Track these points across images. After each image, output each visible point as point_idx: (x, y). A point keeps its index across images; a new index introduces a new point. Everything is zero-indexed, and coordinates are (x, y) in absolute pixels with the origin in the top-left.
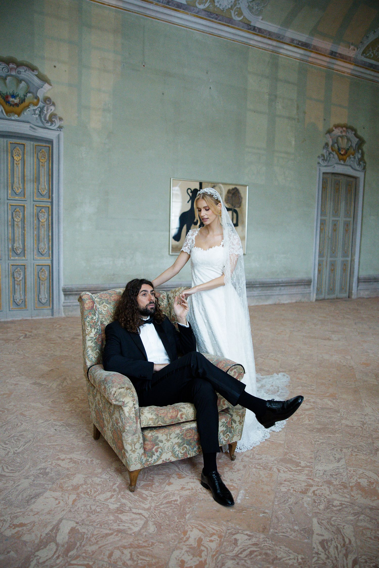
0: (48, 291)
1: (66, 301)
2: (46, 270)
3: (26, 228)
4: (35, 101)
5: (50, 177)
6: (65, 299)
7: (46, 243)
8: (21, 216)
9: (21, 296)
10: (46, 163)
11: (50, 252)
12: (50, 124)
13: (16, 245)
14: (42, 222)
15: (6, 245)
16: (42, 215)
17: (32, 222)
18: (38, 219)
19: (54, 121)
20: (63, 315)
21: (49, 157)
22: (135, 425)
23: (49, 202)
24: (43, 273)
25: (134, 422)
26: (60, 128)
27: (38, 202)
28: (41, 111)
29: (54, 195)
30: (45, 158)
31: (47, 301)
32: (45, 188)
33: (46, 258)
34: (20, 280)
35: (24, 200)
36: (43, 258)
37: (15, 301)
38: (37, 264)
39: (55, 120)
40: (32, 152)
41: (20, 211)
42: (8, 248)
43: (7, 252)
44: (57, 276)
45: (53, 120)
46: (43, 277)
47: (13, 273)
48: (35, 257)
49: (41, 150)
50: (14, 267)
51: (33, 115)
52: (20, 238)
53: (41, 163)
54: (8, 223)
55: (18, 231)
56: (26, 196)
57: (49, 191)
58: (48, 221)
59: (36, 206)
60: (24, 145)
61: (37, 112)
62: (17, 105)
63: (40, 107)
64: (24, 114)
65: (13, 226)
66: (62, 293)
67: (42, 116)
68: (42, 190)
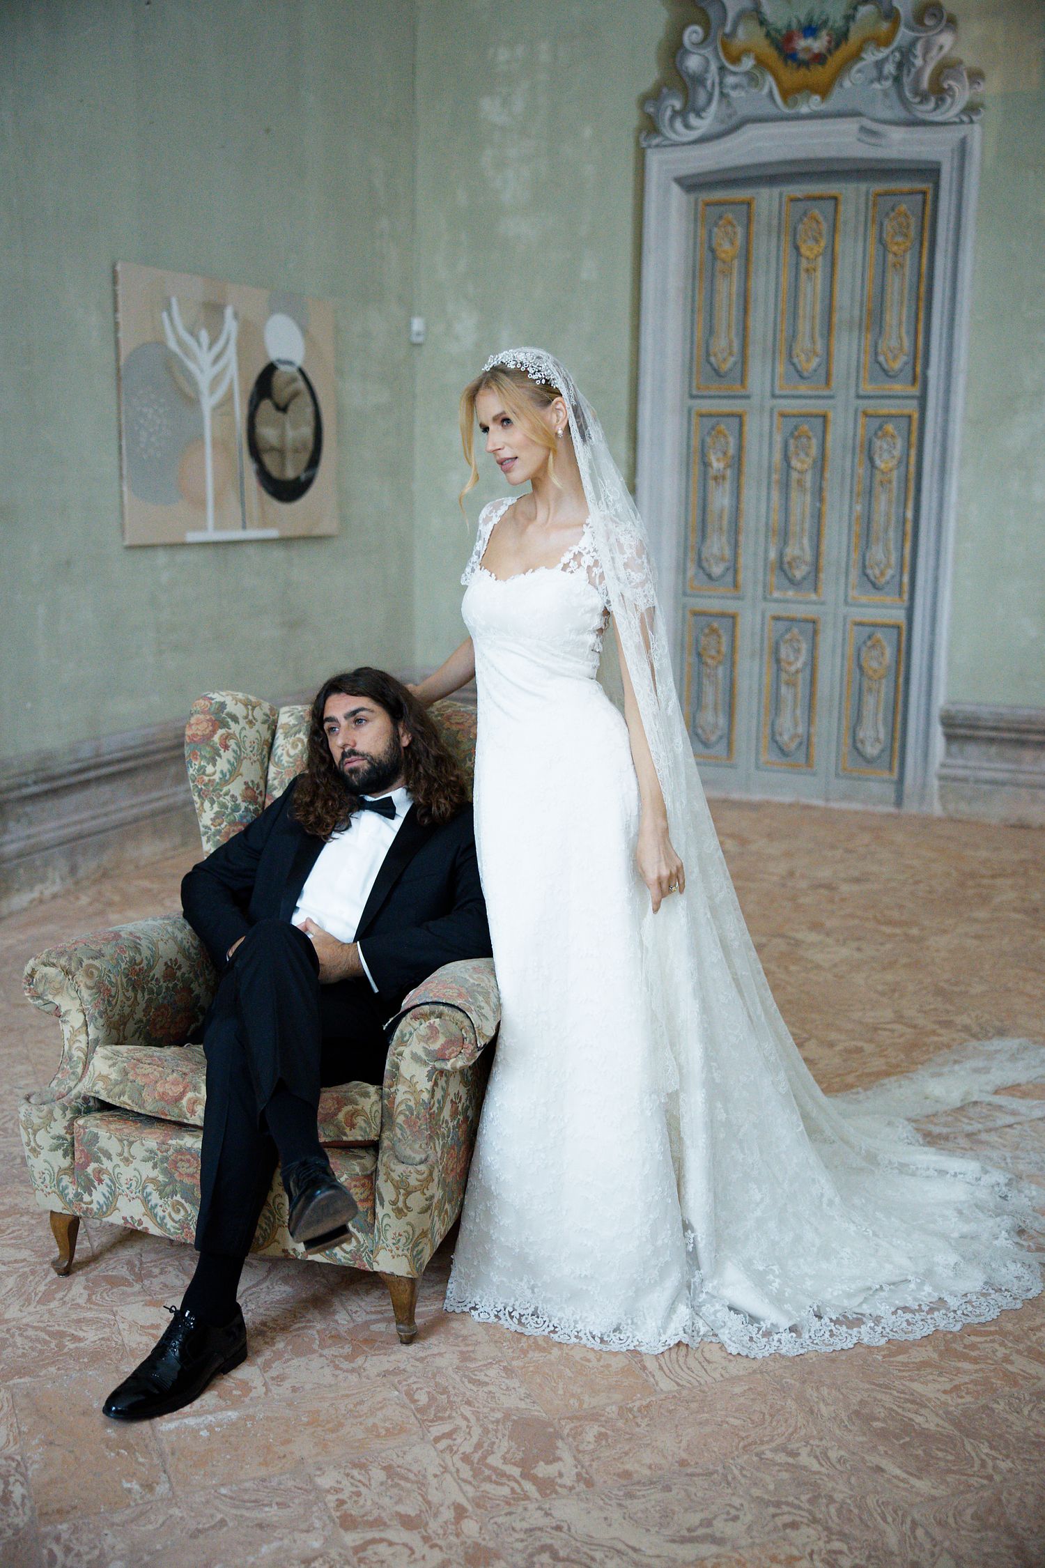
0: (890, 718)
1: (949, 761)
2: (885, 643)
3: (827, 495)
4: (885, 26)
5: (922, 304)
6: (948, 753)
7: (892, 545)
8: (814, 451)
9: (796, 726)
10: (908, 256)
11: (906, 579)
12: (932, 105)
13: (791, 551)
14: (883, 473)
15: (761, 549)
16: (885, 446)
17: (849, 472)
18: (871, 460)
19: (950, 88)
20: (937, 809)
21: (922, 229)
22: (72, 1084)
23: (912, 397)
24: (875, 653)
25: (73, 1073)
26: (972, 109)
27: (872, 402)
28: (903, 64)
29: (933, 373)
30: (906, 236)
31: (883, 751)
32: (901, 348)
33: (888, 600)
34: (797, 672)
35: (826, 393)
36: (877, 597)
37: (778, 738)
38: (858, 619)
39: (951, 82)
40: (862, 219)
41: (811, 434)
42: (766, 559)
43: (760, 576)
44: (925, 669)
45: (946, 86)
46: (875, 665)
47: (777, 644)
48: (851, 593)
49: (893, 209)
50: (781, 625)
51: (872, 82)
52: (807, 526)
53: (890, 257)
54: (769, 477)
55: (801, 503)
56: (833, 384)
57: (915, 358)
58: (903, 468)
59: (866, 415)
60: (835, 199)
61: (890, 68)
62: (820, 59)
63: (899, 49)
64: (841, 86)
65: (786, 486)
66: (938, 732)
67: (907, 80)
68: (890, 356)
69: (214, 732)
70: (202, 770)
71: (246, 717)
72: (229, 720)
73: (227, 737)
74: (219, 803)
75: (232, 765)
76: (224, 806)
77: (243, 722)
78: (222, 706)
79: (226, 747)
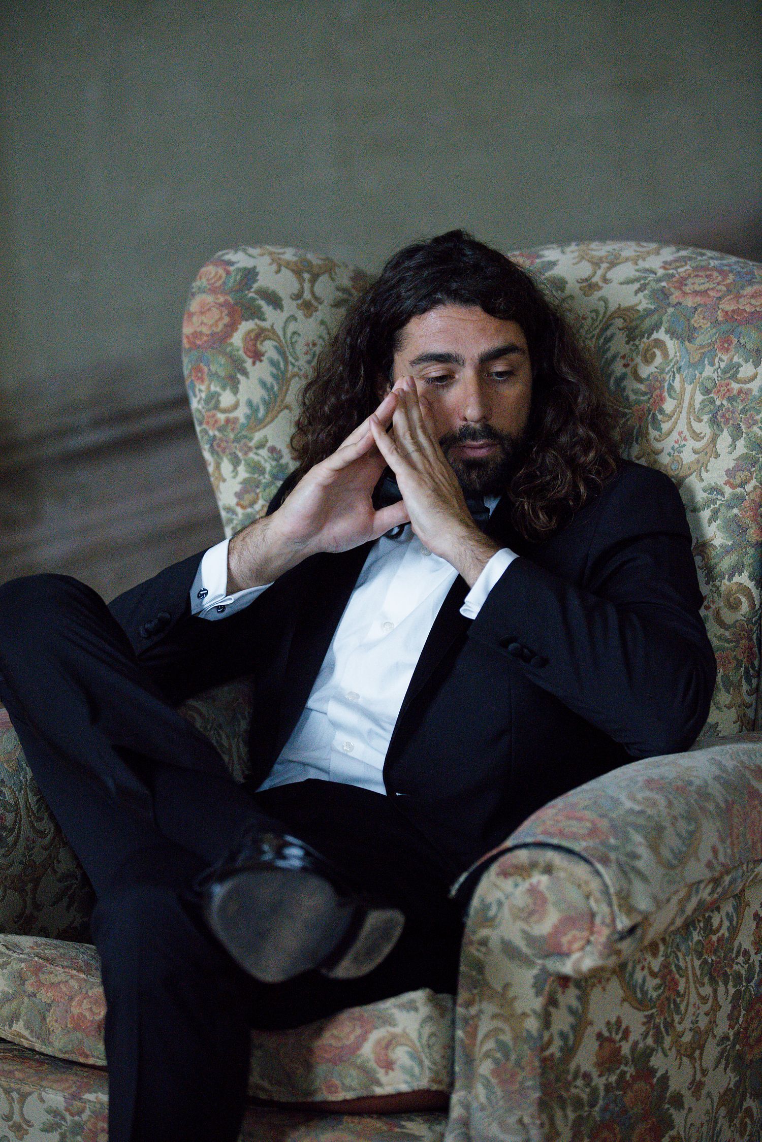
69: (232, 327)
70: (212, 400)
71: (298, 296)
72: (262, 303)
73: (257, 337)
74: (248, 464)
75: (269, 389)
76: (256, 468)
77: (290, 307)
78: (250, 275)
79: (257, 356)
